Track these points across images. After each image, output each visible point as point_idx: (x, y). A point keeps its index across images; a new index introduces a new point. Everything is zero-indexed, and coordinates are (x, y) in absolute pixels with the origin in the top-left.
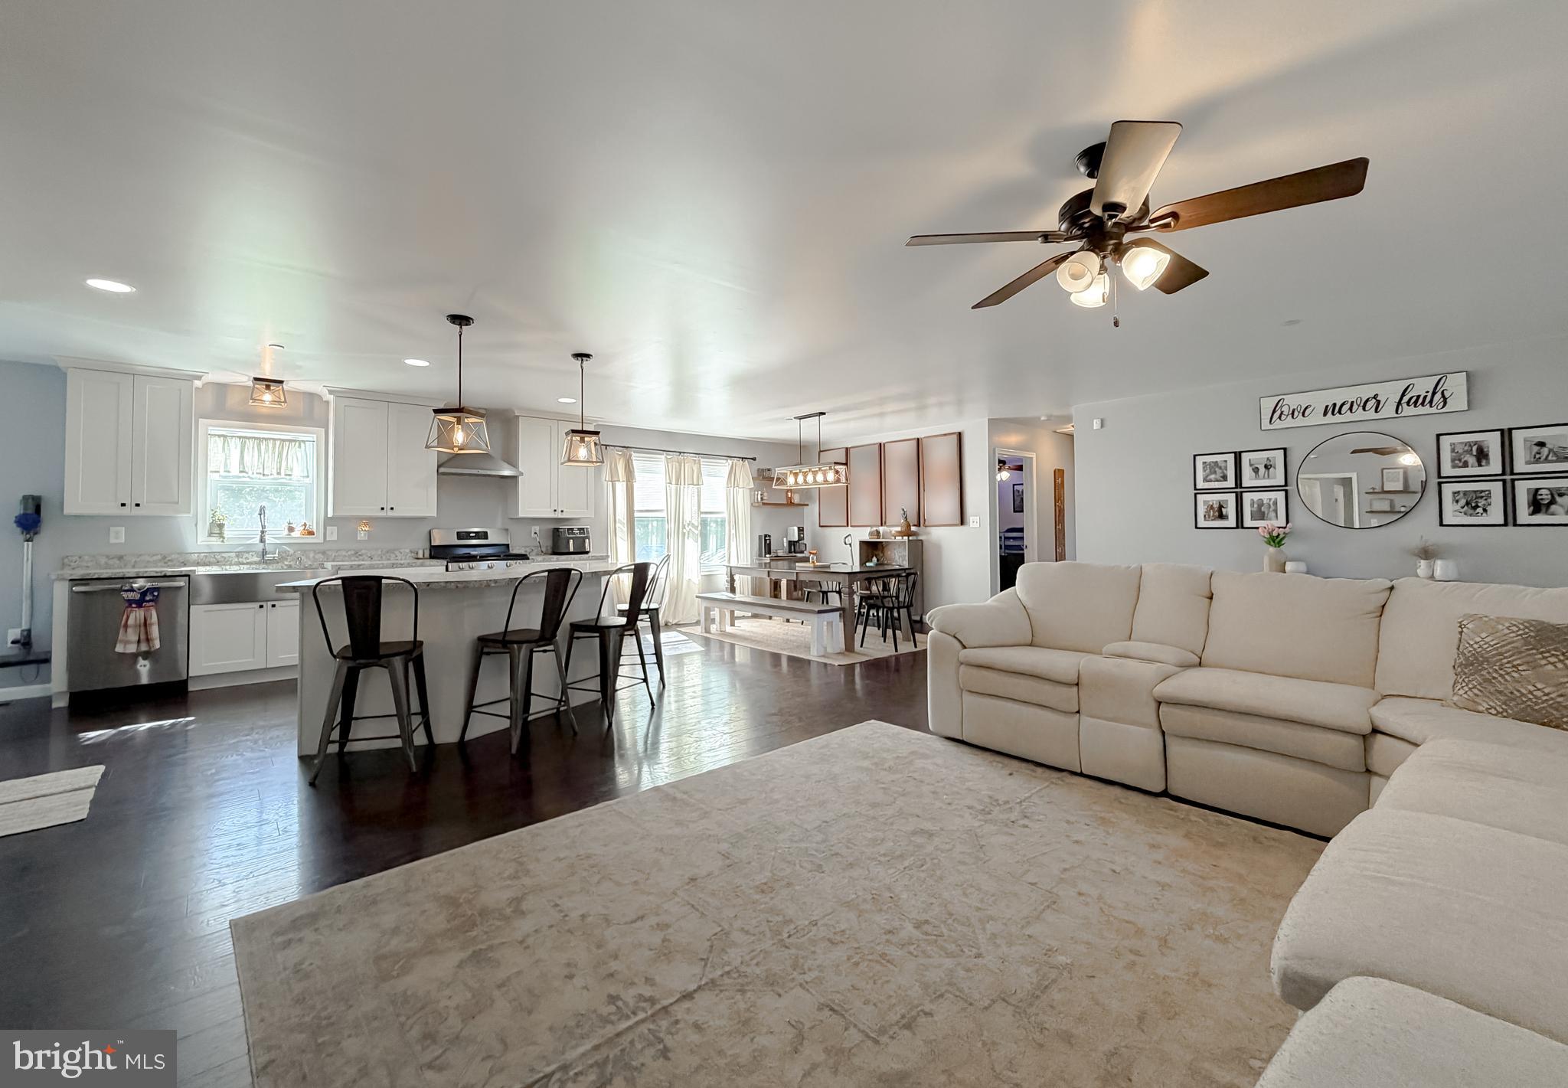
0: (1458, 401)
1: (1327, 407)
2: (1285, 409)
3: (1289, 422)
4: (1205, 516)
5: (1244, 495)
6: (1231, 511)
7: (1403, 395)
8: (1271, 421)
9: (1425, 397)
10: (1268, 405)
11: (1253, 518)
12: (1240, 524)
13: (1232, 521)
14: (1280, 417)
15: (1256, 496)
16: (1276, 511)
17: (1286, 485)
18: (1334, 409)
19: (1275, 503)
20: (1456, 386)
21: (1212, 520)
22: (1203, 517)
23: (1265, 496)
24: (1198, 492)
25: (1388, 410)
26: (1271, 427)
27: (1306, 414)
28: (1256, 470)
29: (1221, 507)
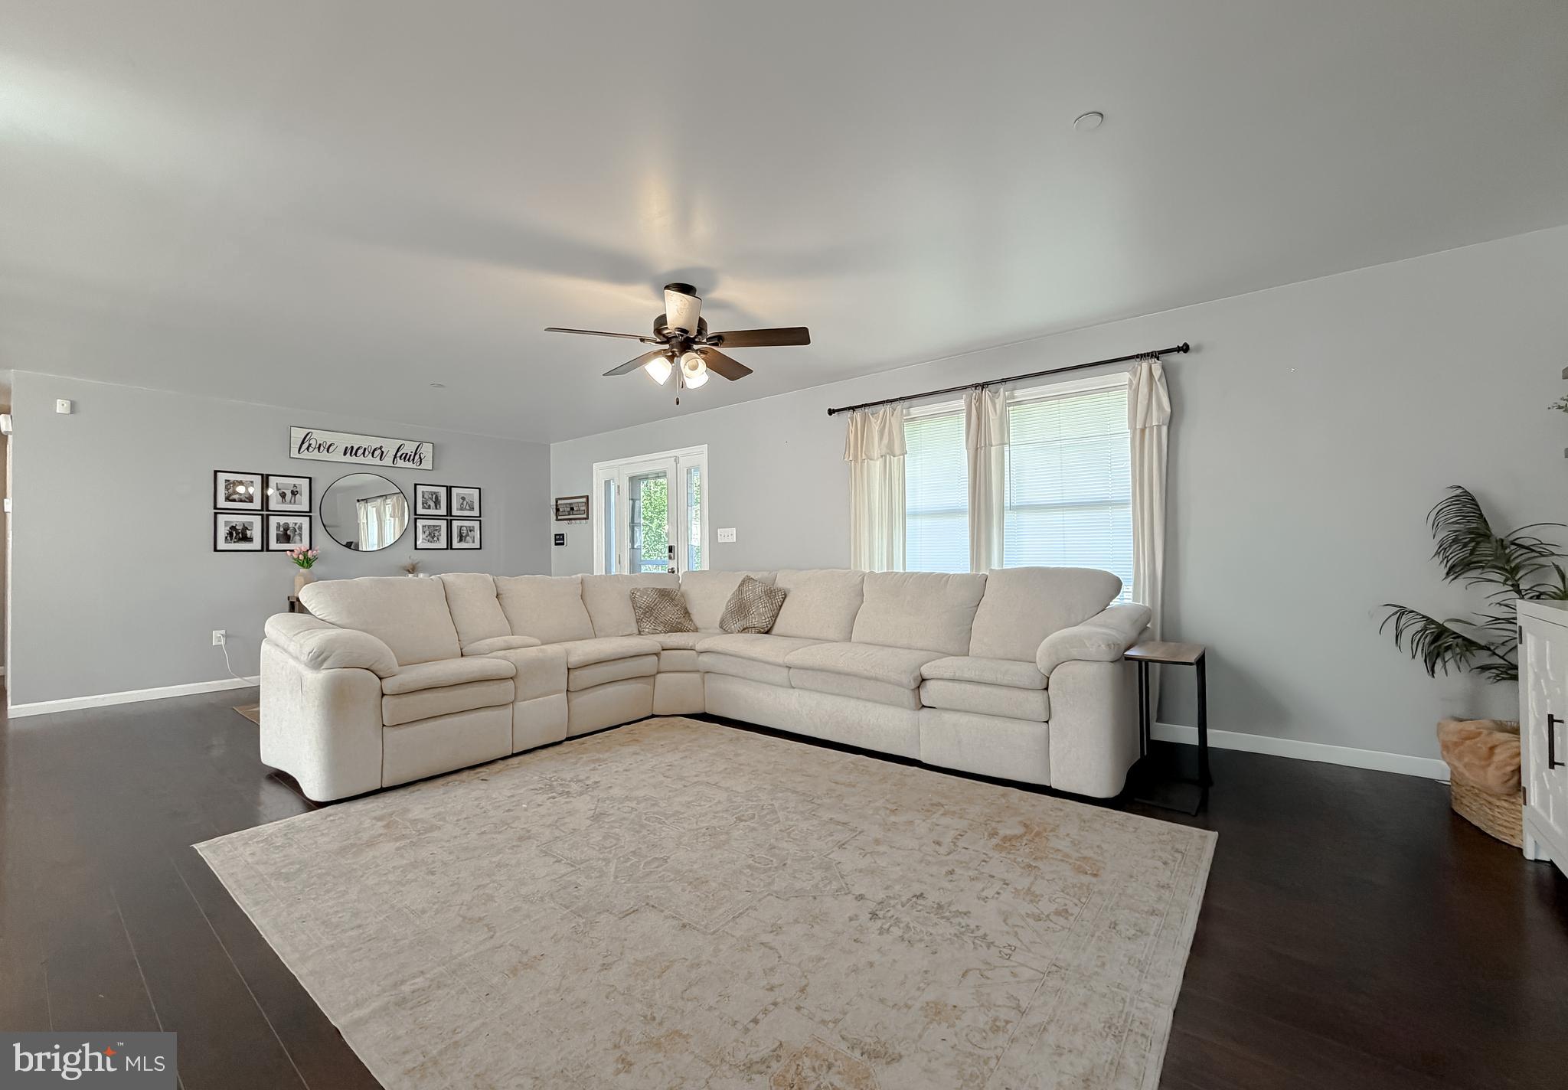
0: (427, 464)
1: (347, 448)
2: (313, 442)
3: (315, 455)
4: (226, 537)
5: (271, 518)
6: (256, 533)
7: (398, 451)
8: (299, 450)
9: (410, 455)
10: (298, 434)
11: (278, 541)
12: (265, 547)
13: (257, 544)
14: (308, 449)
15: (283, 520)
16: (300, 535)
17: (310, 511)
18: (350, 451)
19: (300, 528)
20: (427, 450)
21: (235, 542)
22: (224, 538)
23: (291, 521)
24: (218, 511)
25: (388, 461)
26: (298, 456)
27: (330, 451)
28: (283, 495)
29: (245, 528)
